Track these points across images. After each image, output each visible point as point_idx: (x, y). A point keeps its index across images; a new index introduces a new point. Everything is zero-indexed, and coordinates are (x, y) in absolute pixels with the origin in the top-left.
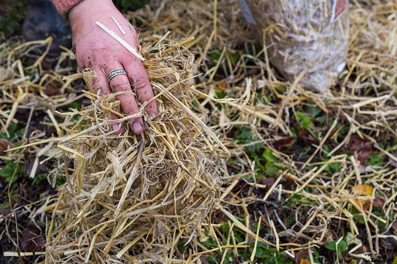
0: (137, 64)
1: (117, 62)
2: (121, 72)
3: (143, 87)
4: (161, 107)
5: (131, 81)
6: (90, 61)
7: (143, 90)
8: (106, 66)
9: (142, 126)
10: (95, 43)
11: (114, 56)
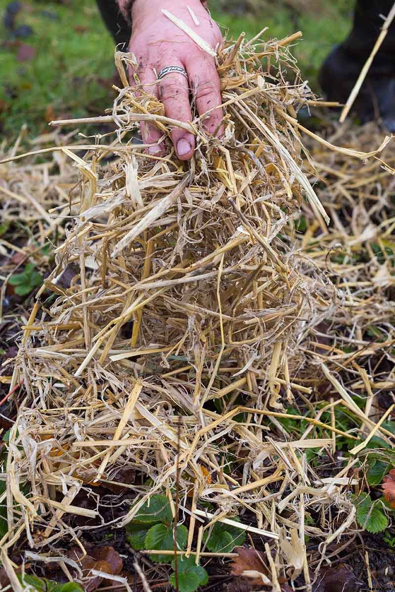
0: (205, 63)
1: (176, 59)
2: (177, 69)
3: (205, 95)
4: (229, 130)
5: (190, 84)
6: (141, 63)
7: (204, 99)
8: (158, 64)
9: (191, 146)
10: (153, 36)
11: (175, 50)
